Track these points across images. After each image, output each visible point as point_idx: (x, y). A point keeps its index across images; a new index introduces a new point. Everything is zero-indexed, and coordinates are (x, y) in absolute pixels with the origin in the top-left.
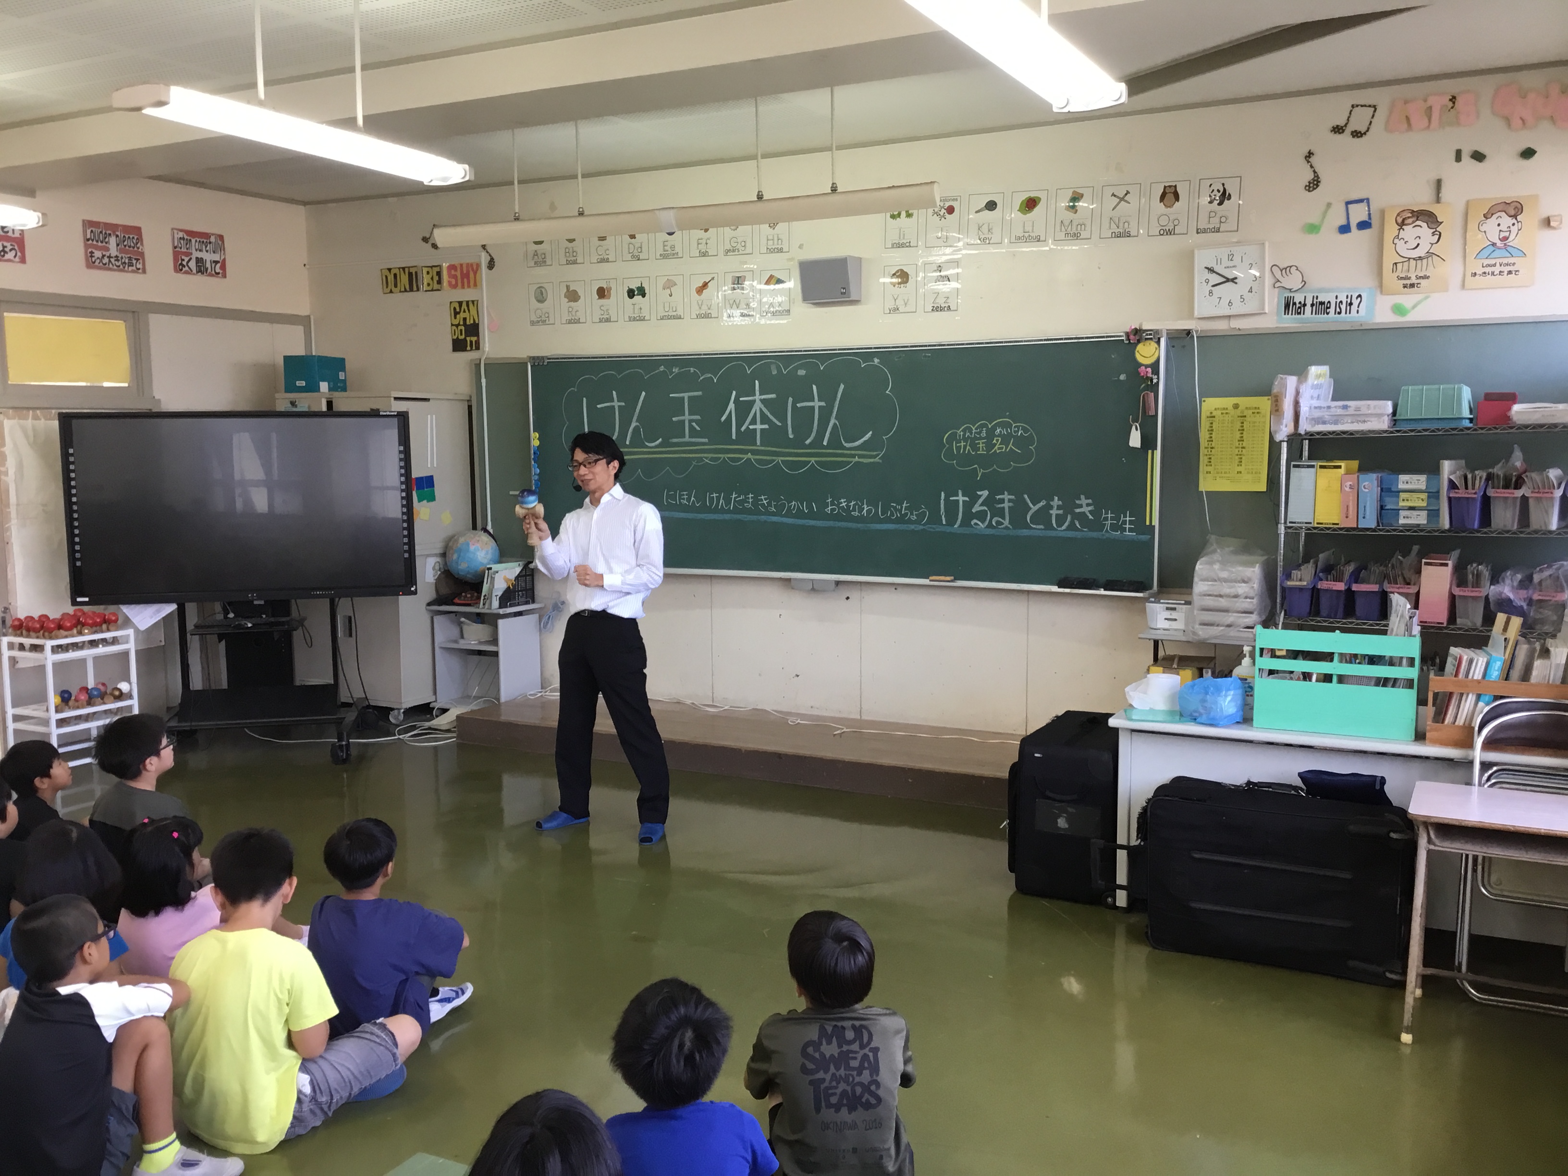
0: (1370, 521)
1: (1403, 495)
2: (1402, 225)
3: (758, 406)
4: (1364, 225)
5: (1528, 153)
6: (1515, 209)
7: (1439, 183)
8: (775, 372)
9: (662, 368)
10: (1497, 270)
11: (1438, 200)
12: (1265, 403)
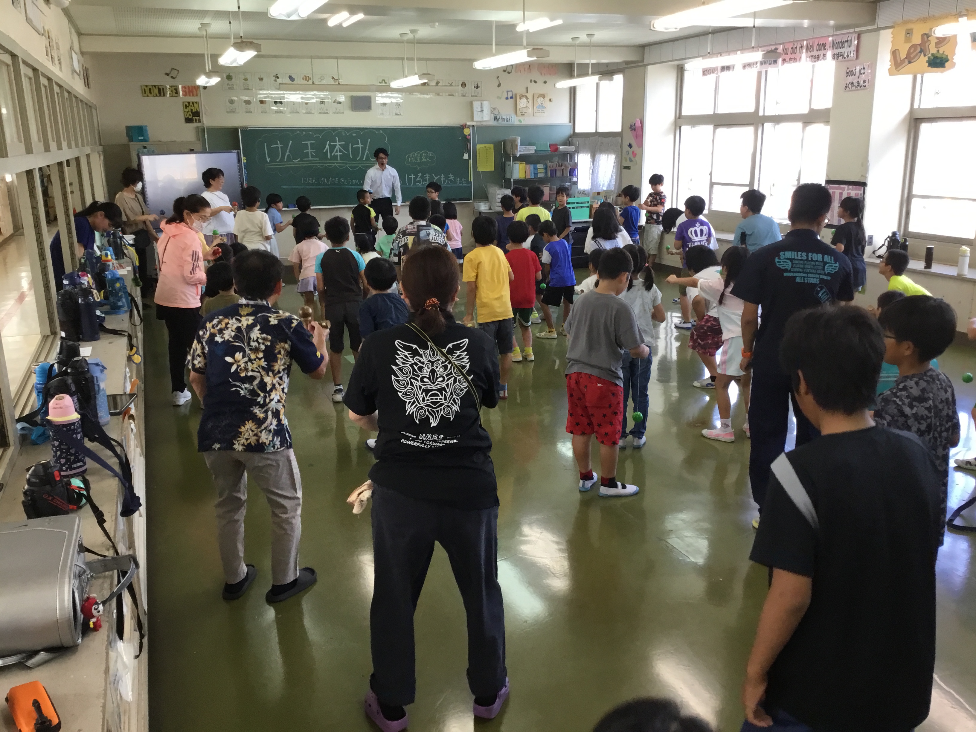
0: (532, 176)
1: (538, 170)
2: (520, 98)
3: (338, 147)
4: (512, 98)
5: (545, 82)
6: (544, 96)
7: (527, 88)
8: (344, 135)
9: (298, 132)
10: (540, 111)
11: (527, 92)
12: (492, 146)
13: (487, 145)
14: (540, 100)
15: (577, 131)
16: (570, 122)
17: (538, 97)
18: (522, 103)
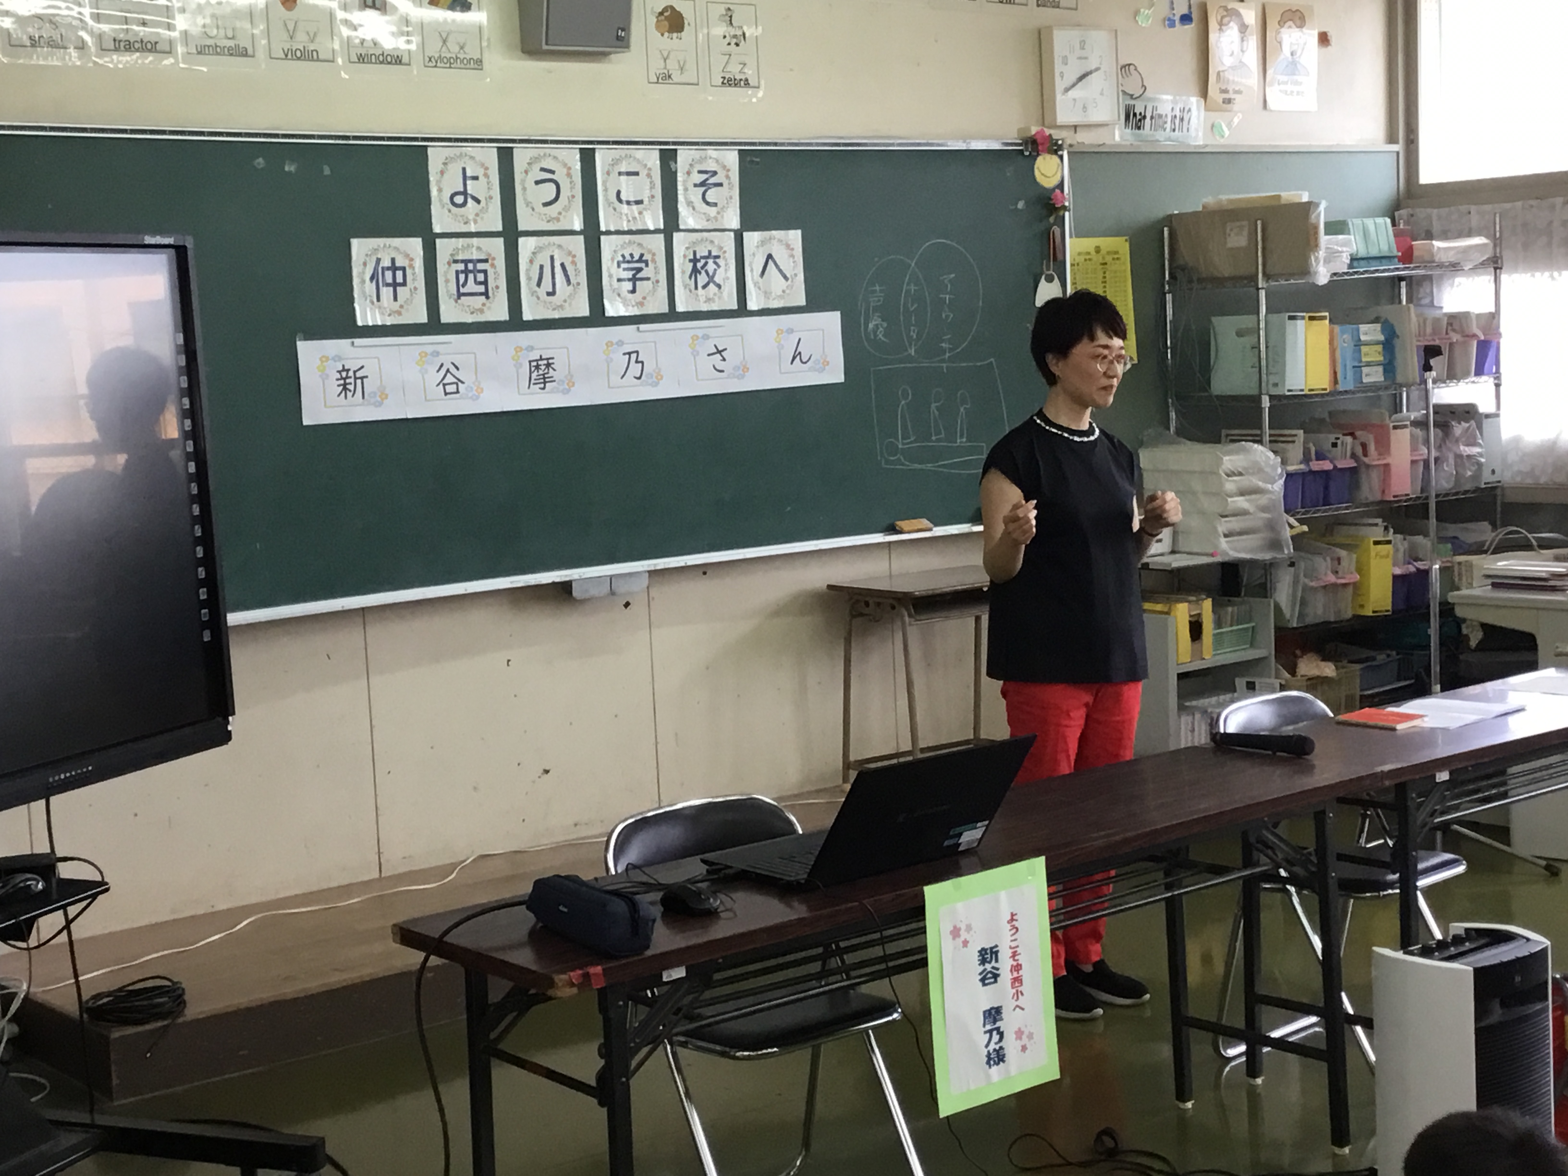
0: (1350, 382)
1: (1365, 349)
2: (1219, 24)
4: (1186, 19)
6: (1301, 23)
10: (1290, 88)
12: (1121, 245)
13: (1107, 243)
15: (1427, 176)
16: (1392, 139)
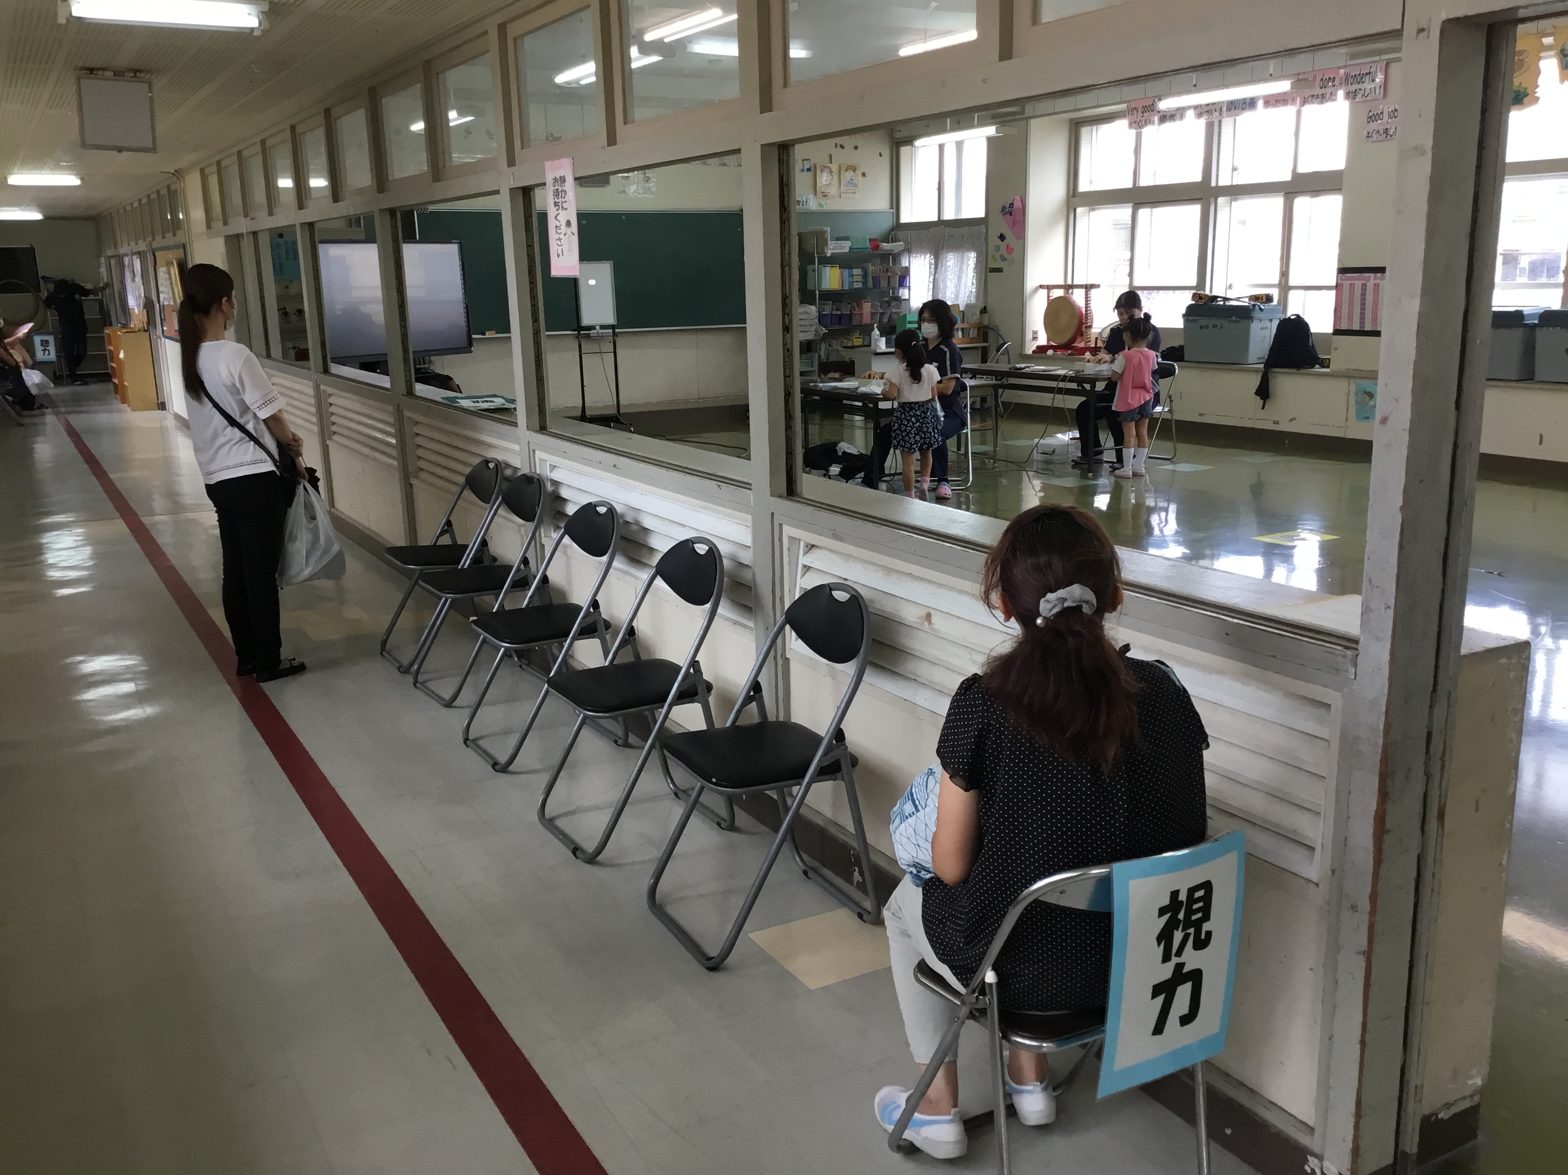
0: (846, 288)
1: (855, 277)
2: (821, 171)
4: (809, 170)
5: (856, 148)
6: (855, 170)
7: (831, 156)
10: (850, 191)
11: (831, 163)
14: (849, 174)
15: (903, 220)
16: (892, 208)
17: (846, 170)
18: (824, 179)
